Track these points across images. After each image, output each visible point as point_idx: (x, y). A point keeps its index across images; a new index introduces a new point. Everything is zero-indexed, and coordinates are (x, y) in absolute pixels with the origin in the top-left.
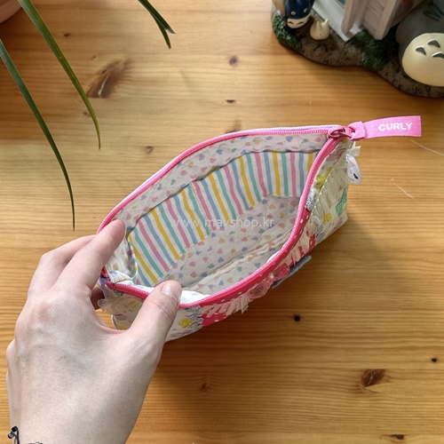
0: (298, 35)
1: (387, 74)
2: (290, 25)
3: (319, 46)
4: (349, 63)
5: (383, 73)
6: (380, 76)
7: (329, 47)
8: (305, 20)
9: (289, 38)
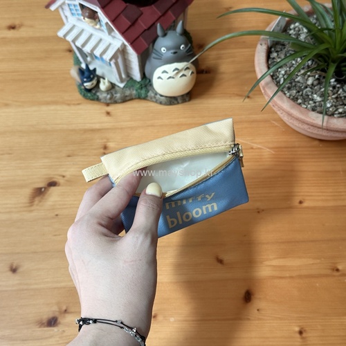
0: (94, 92)
1: (151, 98)
2: (87, 87)
3: (108, 94)
4: (128, 98)
5: (149, 98)
6: (148, 100)
7: (114, 93)
8: (94, 82)
9: (89, 95)
